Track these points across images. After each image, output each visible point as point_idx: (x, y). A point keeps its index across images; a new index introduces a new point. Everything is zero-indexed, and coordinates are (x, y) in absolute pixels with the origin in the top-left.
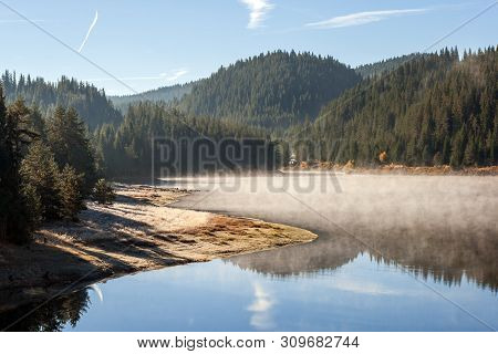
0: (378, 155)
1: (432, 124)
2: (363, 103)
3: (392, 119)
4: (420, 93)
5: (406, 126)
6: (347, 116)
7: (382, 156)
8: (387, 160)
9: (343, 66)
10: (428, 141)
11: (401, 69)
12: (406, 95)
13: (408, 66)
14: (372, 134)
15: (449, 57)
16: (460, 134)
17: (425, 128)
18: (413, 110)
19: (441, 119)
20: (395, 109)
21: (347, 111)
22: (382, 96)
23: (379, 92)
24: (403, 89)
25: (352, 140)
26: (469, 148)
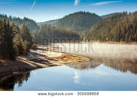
0: (106, 39)
1: (120, 31)
2: (102, 25)
3: (110, 30)
4: (117, 23)
5: (114, 31)
6: (98, 29)
8: (108, 40)
9: (97, 16)
10: (119, 35)
11: (112, 17)
12: (114, 23)
13: (114, 16)
14: (105, 33)
15: (125, 14)
16: (127, 34)
17: (118, 32)
18: (115, 27)
19: (123, 30)
20: (111, 27)
21: (98, 27)
22: (107, 24)
23: (107, 22)
24: (113, 22)
25: (99, 35)
26: (130, 38)
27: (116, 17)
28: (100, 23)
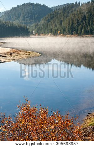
0: (58, 32)
1: (73, 23)
2: (53, 17)
3: (61, 22)
4: (69, 14)
5: (65, 24)
6: (49, 21)
7: (59, 32)
8: (60, 33)
9: (47, 7)
10: (71, 28)
11: (64, 8)
12: (65, 15)
13: (66, 7)
14: (56, 26)
15: (77, 4)
16: (80, 26)
17: (71, 24)
18: (67, 19)
19: (75, 22)
20: (62, 19)
21: (49, 20)
22: (58, 16)
23: (58, 14)
24: (64, 13)
25: (50, 28)
26: (83, 30)
27: (68, 8)
28: (51, 15)
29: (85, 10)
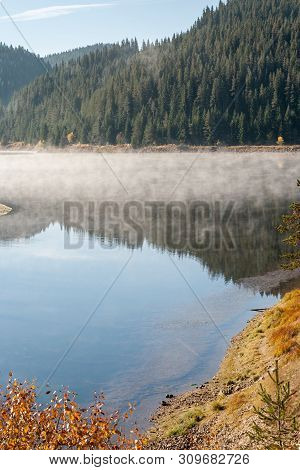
0: (66, 135)
1: (115, 107)
2: (52, 89)
3: (78, 104)
4: (103, 80)
5: (91, 109)
6: (37, 100)
7: (69, 136)
8: (75, 140)
9: (32, 56)
10: (111, 123)
11: (86, 57)
12: (91, 81)
13: (92, 55)
14: (60, 116)
15: (130, 47)
16: (140, 117)
17: (109, 111)
18: (98, 94)
19: (123, 103)
20: (81, 94)
21: (37, 96)
22: (69, 82)
23: (66, 79)
24: (88, 76)
25: (42, 121)
26: (148, 129)
27: (99, 60)
28: (44, 82)
29: (154, 65)
